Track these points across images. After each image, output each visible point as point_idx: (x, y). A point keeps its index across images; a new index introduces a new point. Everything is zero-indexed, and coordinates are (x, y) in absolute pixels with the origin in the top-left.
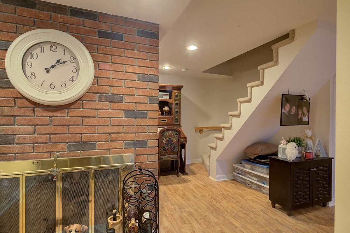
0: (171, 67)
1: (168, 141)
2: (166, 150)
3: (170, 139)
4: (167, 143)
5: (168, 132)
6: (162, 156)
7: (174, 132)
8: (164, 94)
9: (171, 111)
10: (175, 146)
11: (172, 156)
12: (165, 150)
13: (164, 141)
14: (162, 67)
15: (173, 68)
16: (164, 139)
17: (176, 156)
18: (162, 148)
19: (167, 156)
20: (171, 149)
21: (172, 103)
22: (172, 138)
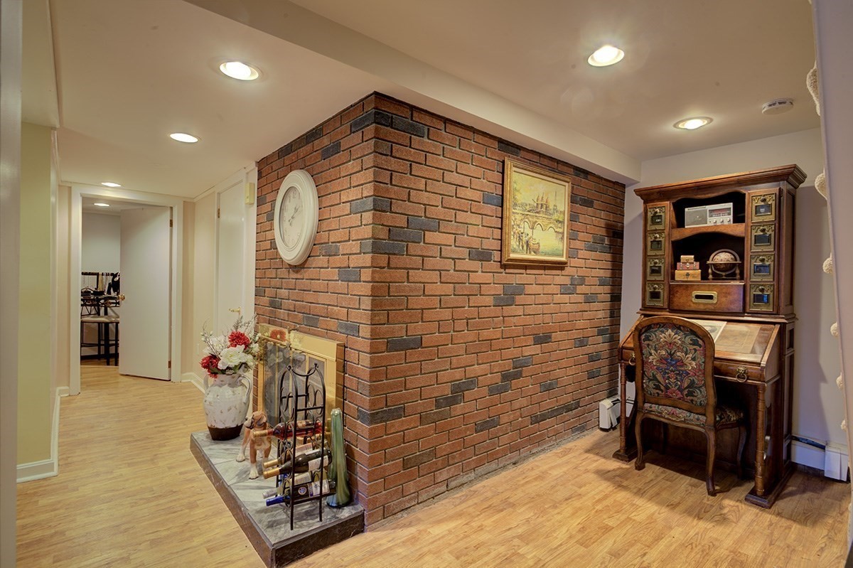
0: (711, 120)
1: (666, 360)
2: (662, 388)
3: (671, 355)
4: (664, 366)
5: (663, 332)
6: (649, 405)
7: (686, 335)
8: (711, 211)
9: (741, 266)
10: (693, 382)
11: (683, 414)
12: (657, 387)
13: (651, 357)
14: (675, 126)
15: (718, 120)
16: (653, 352)
17: (698, 419)
18: (651, 380)
19: (666, 410)
20: (680, 390)
21: (743, 235)
22: (679, 354)
